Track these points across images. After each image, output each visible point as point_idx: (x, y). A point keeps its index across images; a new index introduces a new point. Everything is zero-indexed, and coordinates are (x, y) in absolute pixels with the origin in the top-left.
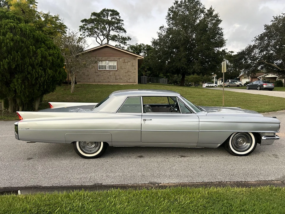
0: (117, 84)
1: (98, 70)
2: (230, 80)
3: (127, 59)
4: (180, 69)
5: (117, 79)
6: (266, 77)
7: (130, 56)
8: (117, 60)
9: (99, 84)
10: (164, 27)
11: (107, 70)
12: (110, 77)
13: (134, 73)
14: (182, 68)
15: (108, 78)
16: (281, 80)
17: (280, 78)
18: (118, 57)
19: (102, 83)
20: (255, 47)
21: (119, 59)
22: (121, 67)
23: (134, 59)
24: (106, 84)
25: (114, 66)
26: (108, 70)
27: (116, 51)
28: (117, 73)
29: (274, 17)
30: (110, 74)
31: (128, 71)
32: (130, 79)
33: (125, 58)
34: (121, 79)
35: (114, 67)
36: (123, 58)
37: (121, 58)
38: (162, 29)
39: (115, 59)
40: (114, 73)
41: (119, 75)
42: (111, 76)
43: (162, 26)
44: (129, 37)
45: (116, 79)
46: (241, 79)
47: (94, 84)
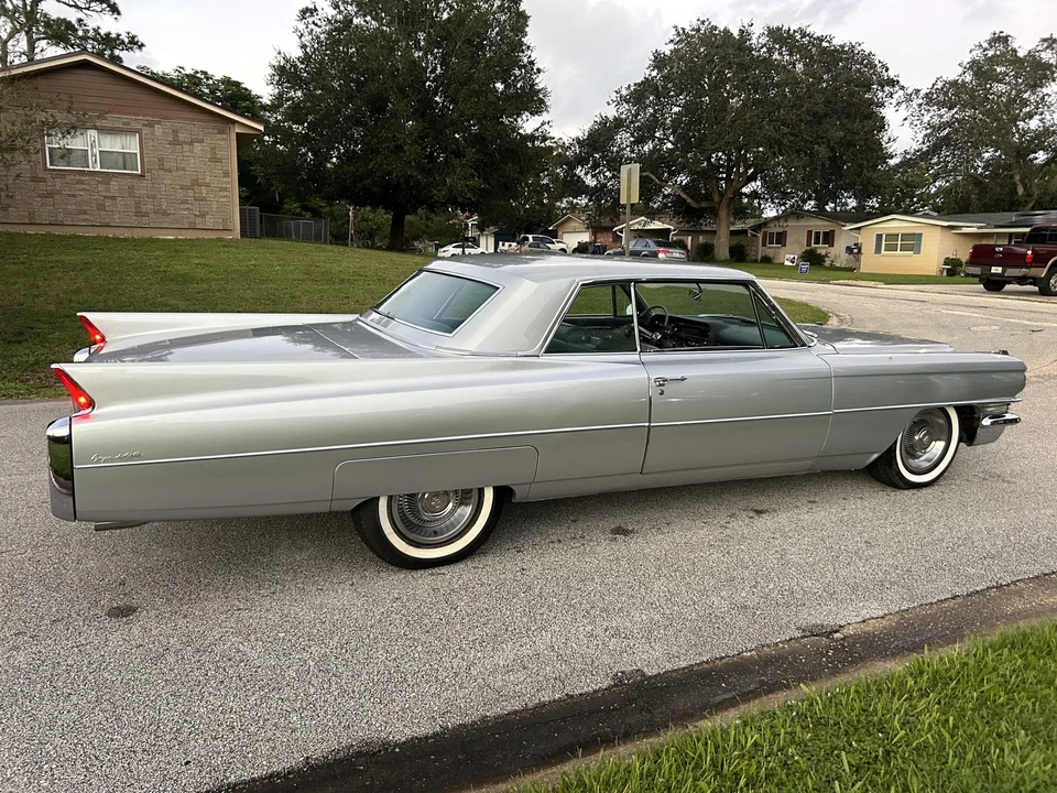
0: (146, 234)
1: (46, 169)
2: (530, 237)
3: (188, 128)
4: (398, 182)
5: (146, 214)
6: (649, 227)
7: (201, 116)
8: (139, 131)
9: (57, 231)
10: (320, 12)
11: (91, 169)
12: (108, 203)
13: (225, 189)
14: (407, 182)
15: (101, 207)
16: (683, 238)
17: (682, 232)
18: (144, 115)
19: (69, 231)
20: (618, 123)
21: (151, 125)
22: (161, 160)
23: (221, 132)
24: (92, 232)
25: (128, 157)
26: (98, 169)
27: (132, 89)
28: (143, 188)
29: (676, 27)
30: (108, 190)
31: (195, 183)
32: (203, 215)
33: (178, 124)
34: (166, 214)
35: (126, 159)
36: (167, 124)
37: (159, 123)
38: (310, 20)
39: (129, 124)
40: (131, 188)
41: (154, 197)
42: (113, 198)
43: (311, 6)
44: (133, 37)
45: (139, 214)
46: (560, 233)
47: (31, 231)
